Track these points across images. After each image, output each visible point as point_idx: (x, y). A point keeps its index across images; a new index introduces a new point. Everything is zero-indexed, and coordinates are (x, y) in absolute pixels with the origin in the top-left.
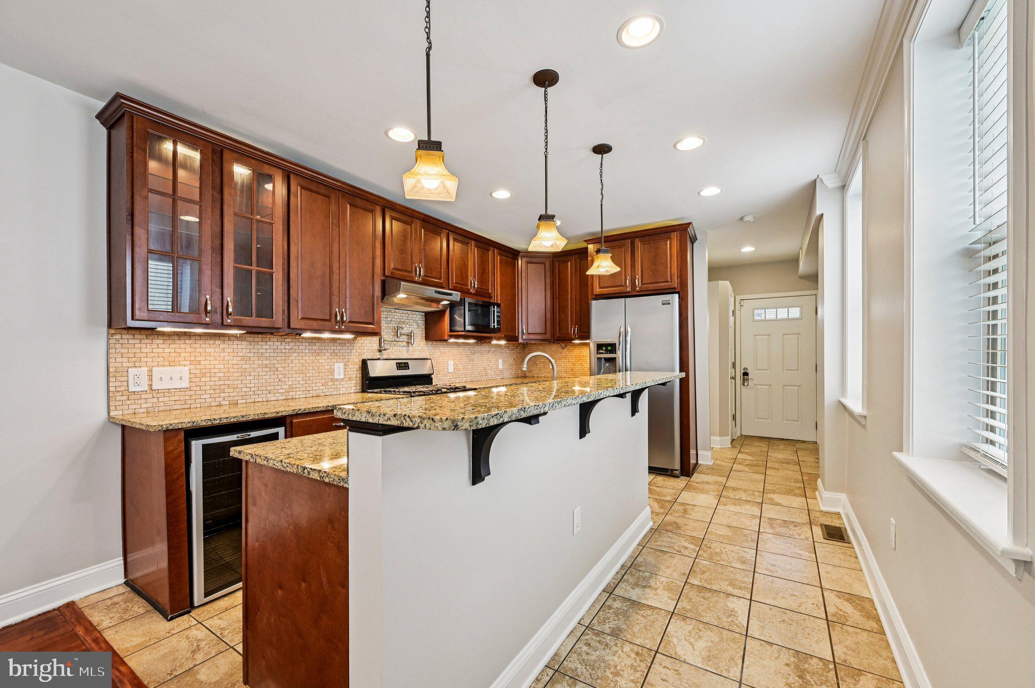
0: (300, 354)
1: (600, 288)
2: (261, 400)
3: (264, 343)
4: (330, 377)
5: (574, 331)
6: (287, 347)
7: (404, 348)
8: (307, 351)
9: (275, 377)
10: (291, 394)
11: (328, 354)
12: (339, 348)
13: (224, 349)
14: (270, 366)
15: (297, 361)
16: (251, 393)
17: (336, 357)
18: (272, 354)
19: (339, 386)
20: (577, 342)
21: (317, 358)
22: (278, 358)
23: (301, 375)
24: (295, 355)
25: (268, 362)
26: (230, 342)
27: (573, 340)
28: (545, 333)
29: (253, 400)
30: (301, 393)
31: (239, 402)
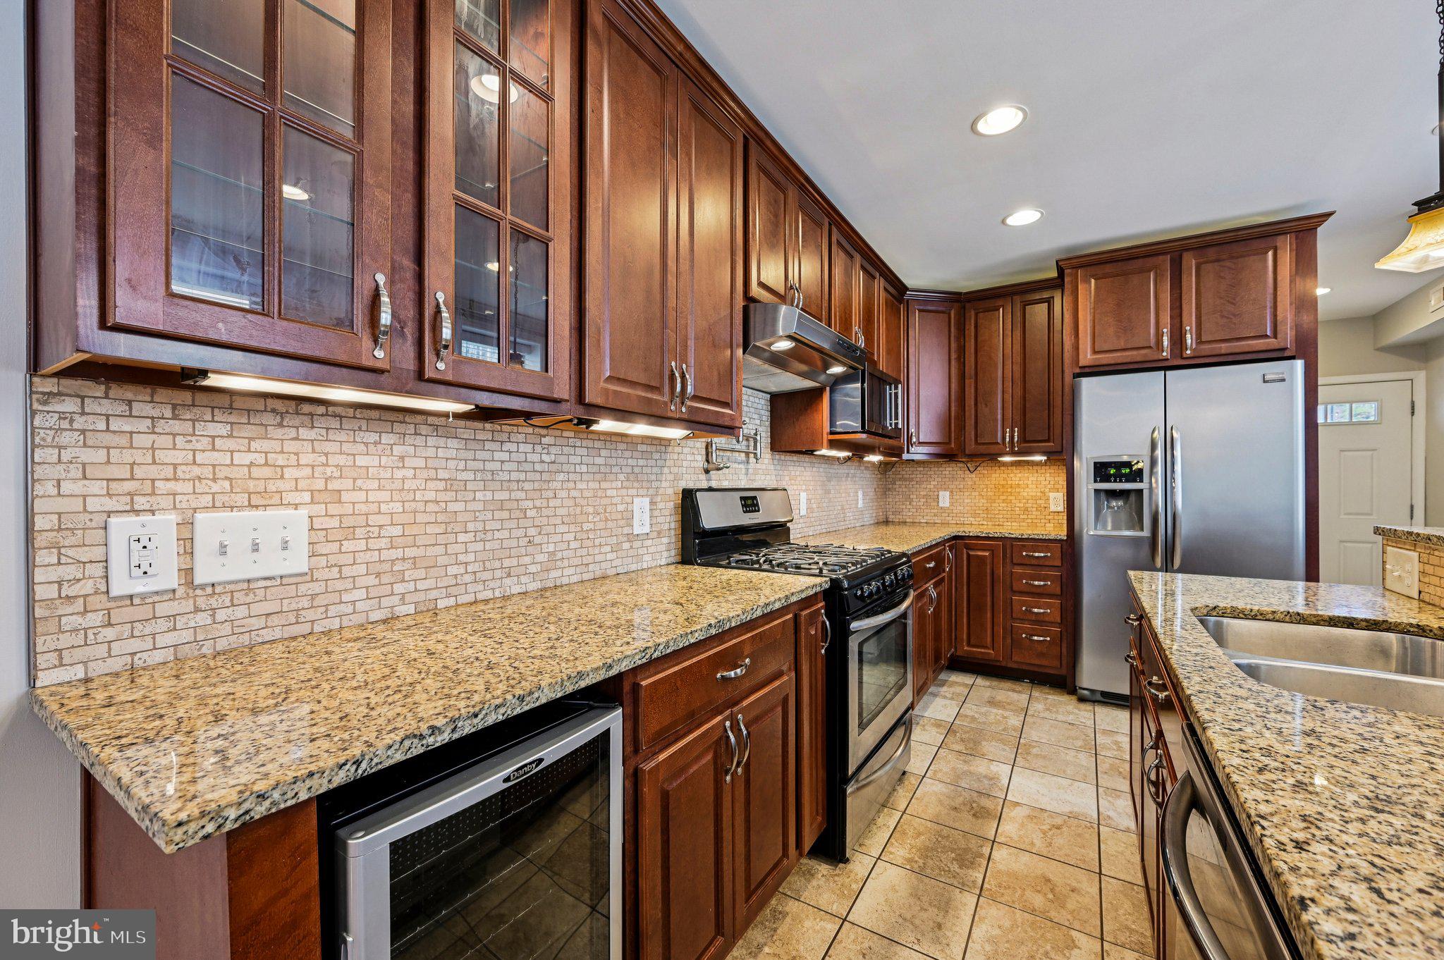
0: (572, 476)
1: (1095, 352)
2: (489, 594)
3: (496, 446)
4: (626, 530)
5: (1012, 437)
6: (546, 458)
7: (741, 466)
8: (584, 468)
9: (521, 532)
10: (553, 574)
11: (621, 477)
12: (641, 462)
13: (402, 458)
14: (508, 505)
15: (564, 494)
16: (468, 578)
17: (636, 485)
18: (514, 476)
19: (640, 552)
20: (1007, 459)
21: (604, 485)
22: (527, 486)
23: (572, 528)
24: (561, 477)
25: (504, 495)
26: (419, 440)
27: (1001, 455)
28: (949, 443)
29: (470, 598)
30: (572, 570)
31: (441, 604)
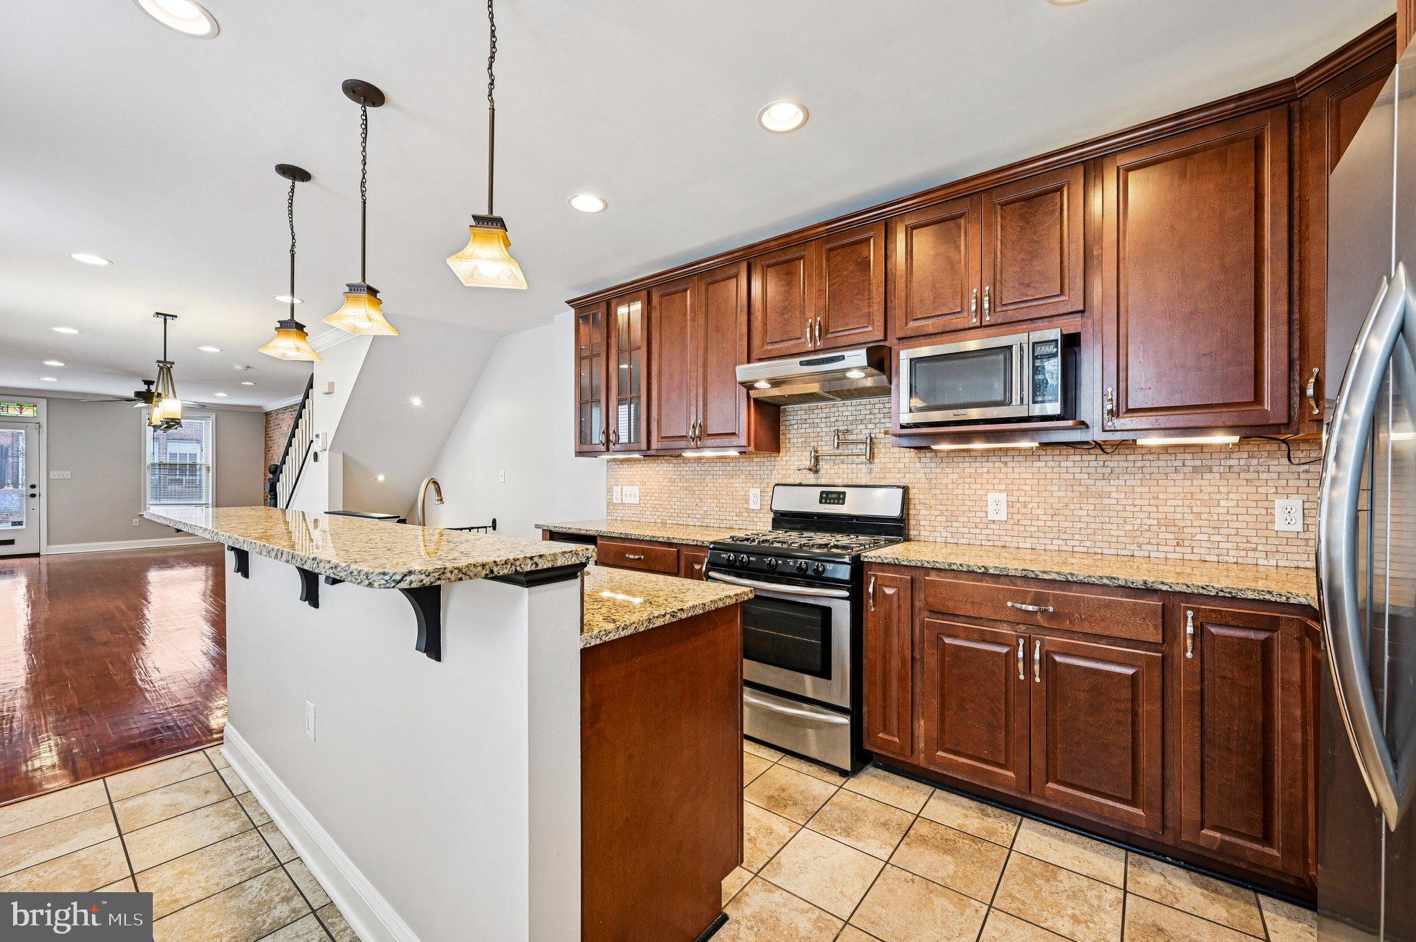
0: (715, 477)
2: (681, 523)
3: (684, 465)
4: (745, 506)
6: (703, 469)
8: (721, 473)
9: (692, 500)
10: (706, 520)
11: (743, 477)
12: (755, 468)
13: (658, 471)
14: (689, 488)
15: (711, 485)
16: (675, 515)
17: (752, 481)
18: (691, 477)
19: (755, 519)
21: (732, 481)
22: (696, 481)
23: (715, 501)
24: (710, 477)
25: (687, 484)
26: (662, 465)
30: (715, 521)
31: (668, 522)
